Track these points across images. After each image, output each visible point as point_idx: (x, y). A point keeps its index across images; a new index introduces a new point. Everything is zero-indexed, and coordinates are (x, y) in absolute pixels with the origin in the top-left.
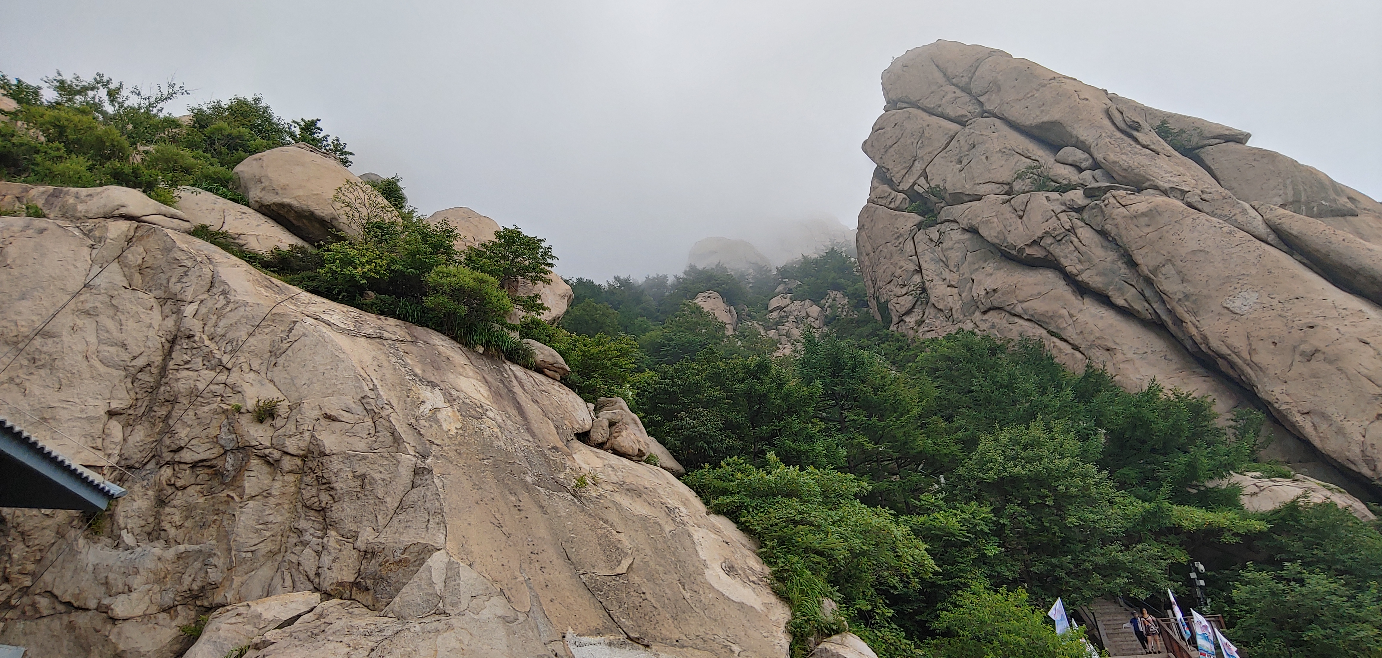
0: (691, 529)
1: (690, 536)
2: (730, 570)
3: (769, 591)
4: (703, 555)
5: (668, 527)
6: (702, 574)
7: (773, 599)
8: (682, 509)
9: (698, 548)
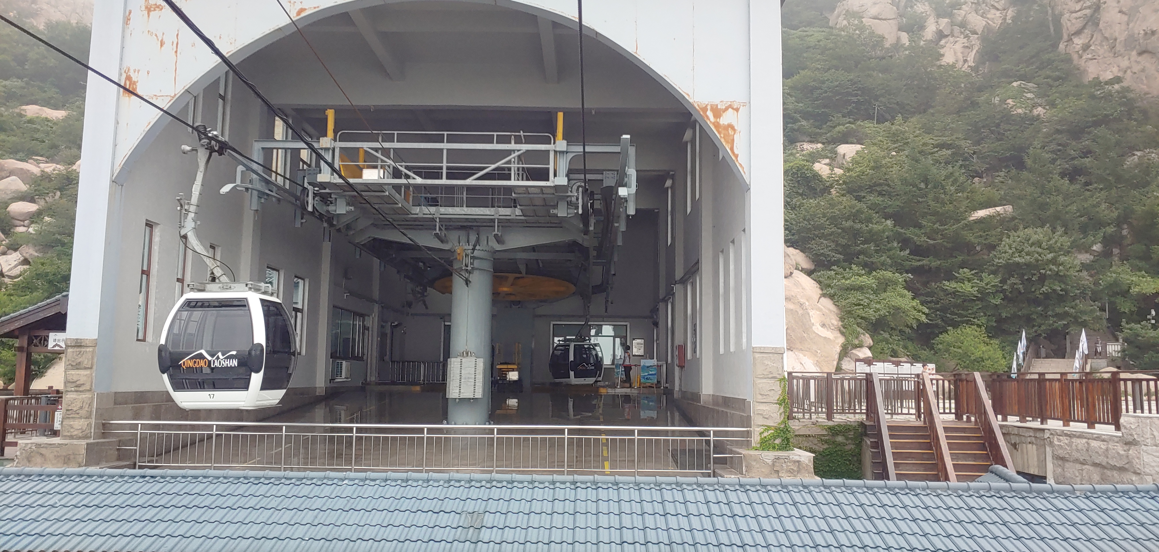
0: (809, 311)
1: (809, 314)
2: (823, 325)
3: (838, 332)
4: (813, 321)
5: (800, 312)
6: (811, 328)
7: (839, 335)
8: (807, 303)
9: (811, 319)
